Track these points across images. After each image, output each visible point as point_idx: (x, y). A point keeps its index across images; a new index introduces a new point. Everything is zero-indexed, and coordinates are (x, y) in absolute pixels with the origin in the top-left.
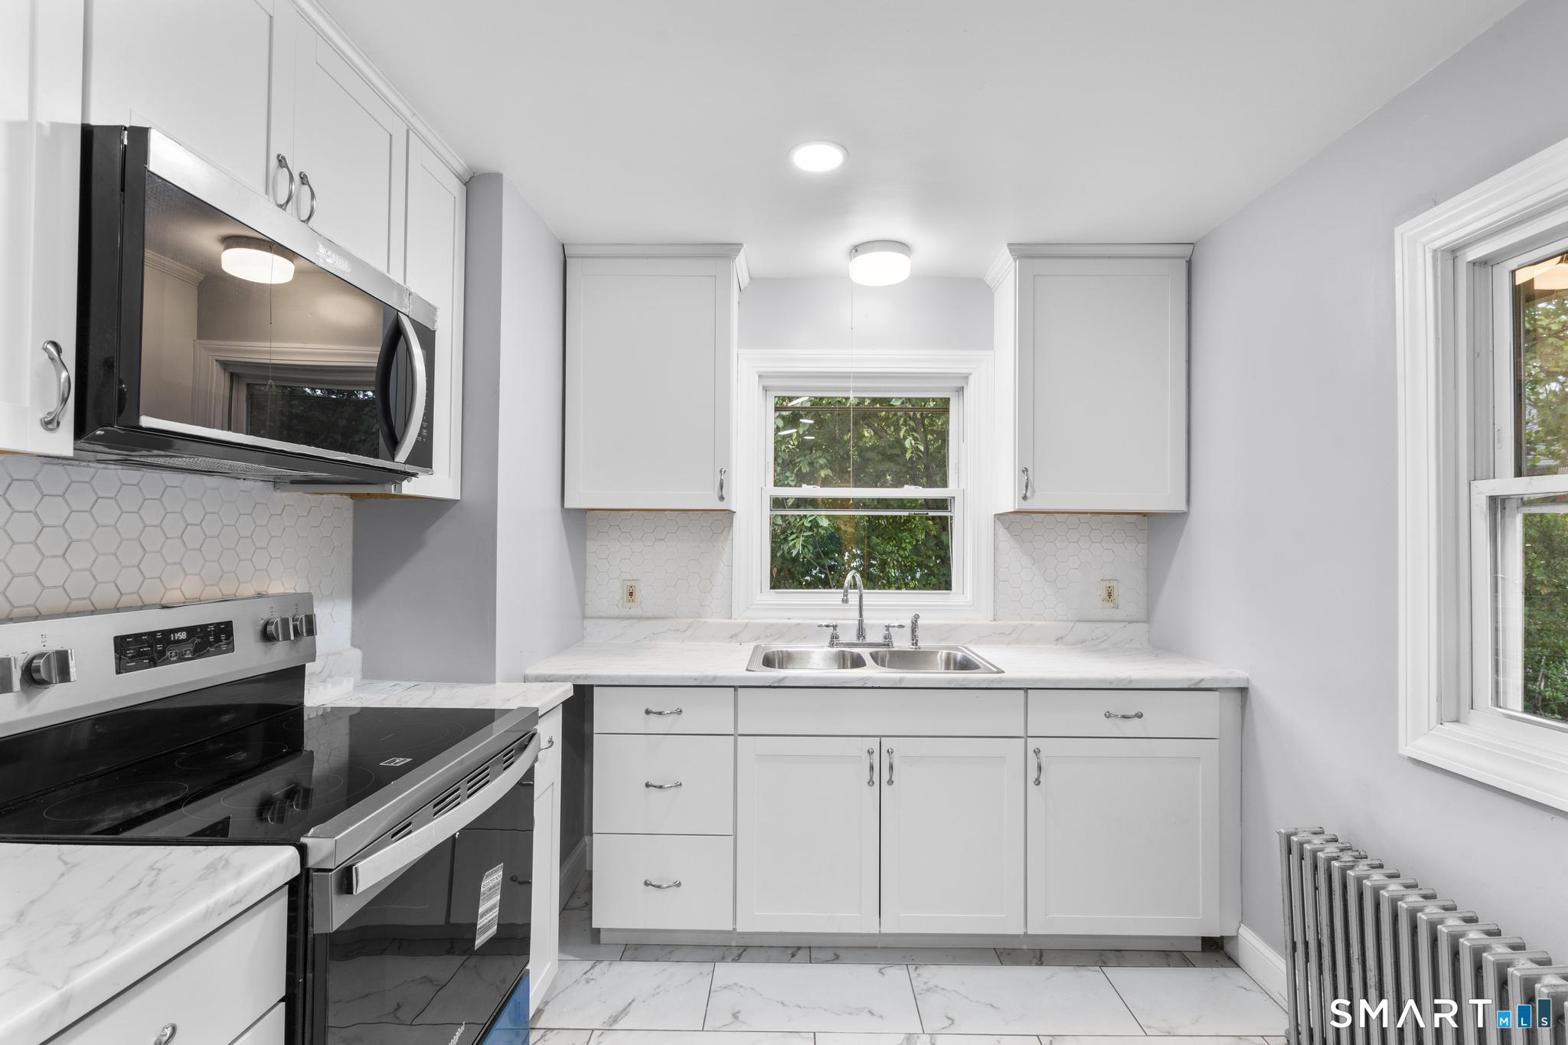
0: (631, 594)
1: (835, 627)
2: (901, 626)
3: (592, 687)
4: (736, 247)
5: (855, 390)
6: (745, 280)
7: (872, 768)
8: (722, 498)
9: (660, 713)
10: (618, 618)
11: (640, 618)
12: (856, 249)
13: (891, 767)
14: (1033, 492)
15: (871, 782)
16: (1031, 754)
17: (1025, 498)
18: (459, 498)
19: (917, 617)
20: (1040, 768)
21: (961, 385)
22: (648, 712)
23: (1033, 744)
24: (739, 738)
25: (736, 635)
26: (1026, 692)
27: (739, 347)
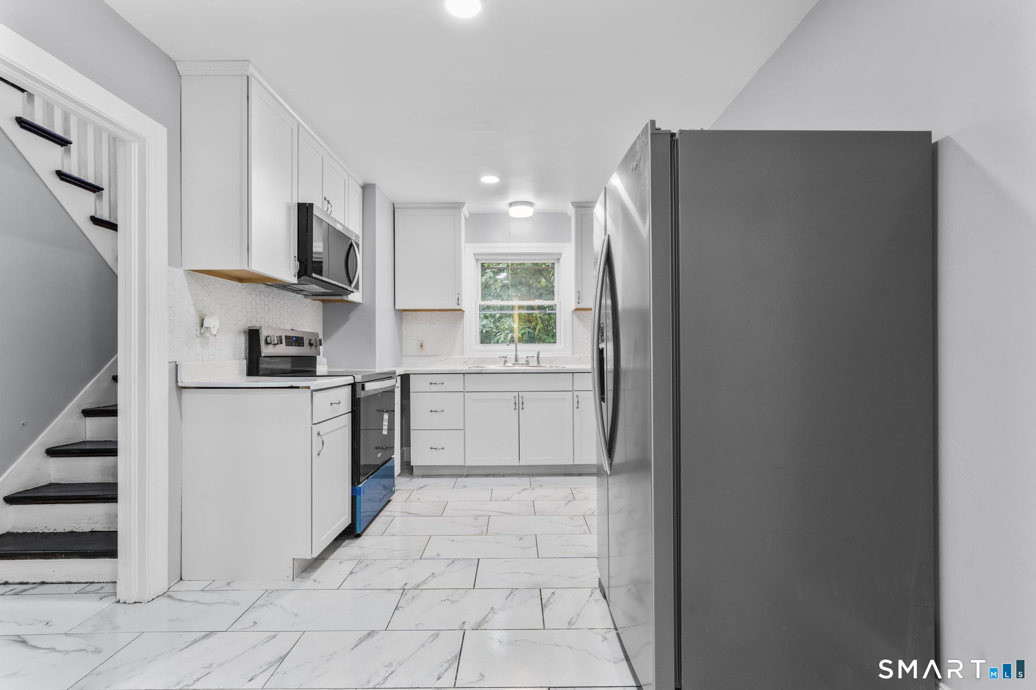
0: (421, 346)
1: (506, 357)
2: (533, 357)
3: (409, 374)
4: (463, 204)
5: (511, 260)
6: (467, 215)
7: (515, 403)
8: (458, 304)
9: (436, 384)
10: (416, 356)
11: (426, 356)
12: (511, 204)
13: (523, 403)
14: (582, 300)
15: (515, 409)
16: (575, 397)
17: (578, 303)
18: (361, 302)
19: (539, 353)
20: (578, 402)
21: (558, 257)
22: (431, 384)
23: (576, 393)
24: (466, 393)
25: (465, 362)
26: (573, 374)
27: (466, 242)
